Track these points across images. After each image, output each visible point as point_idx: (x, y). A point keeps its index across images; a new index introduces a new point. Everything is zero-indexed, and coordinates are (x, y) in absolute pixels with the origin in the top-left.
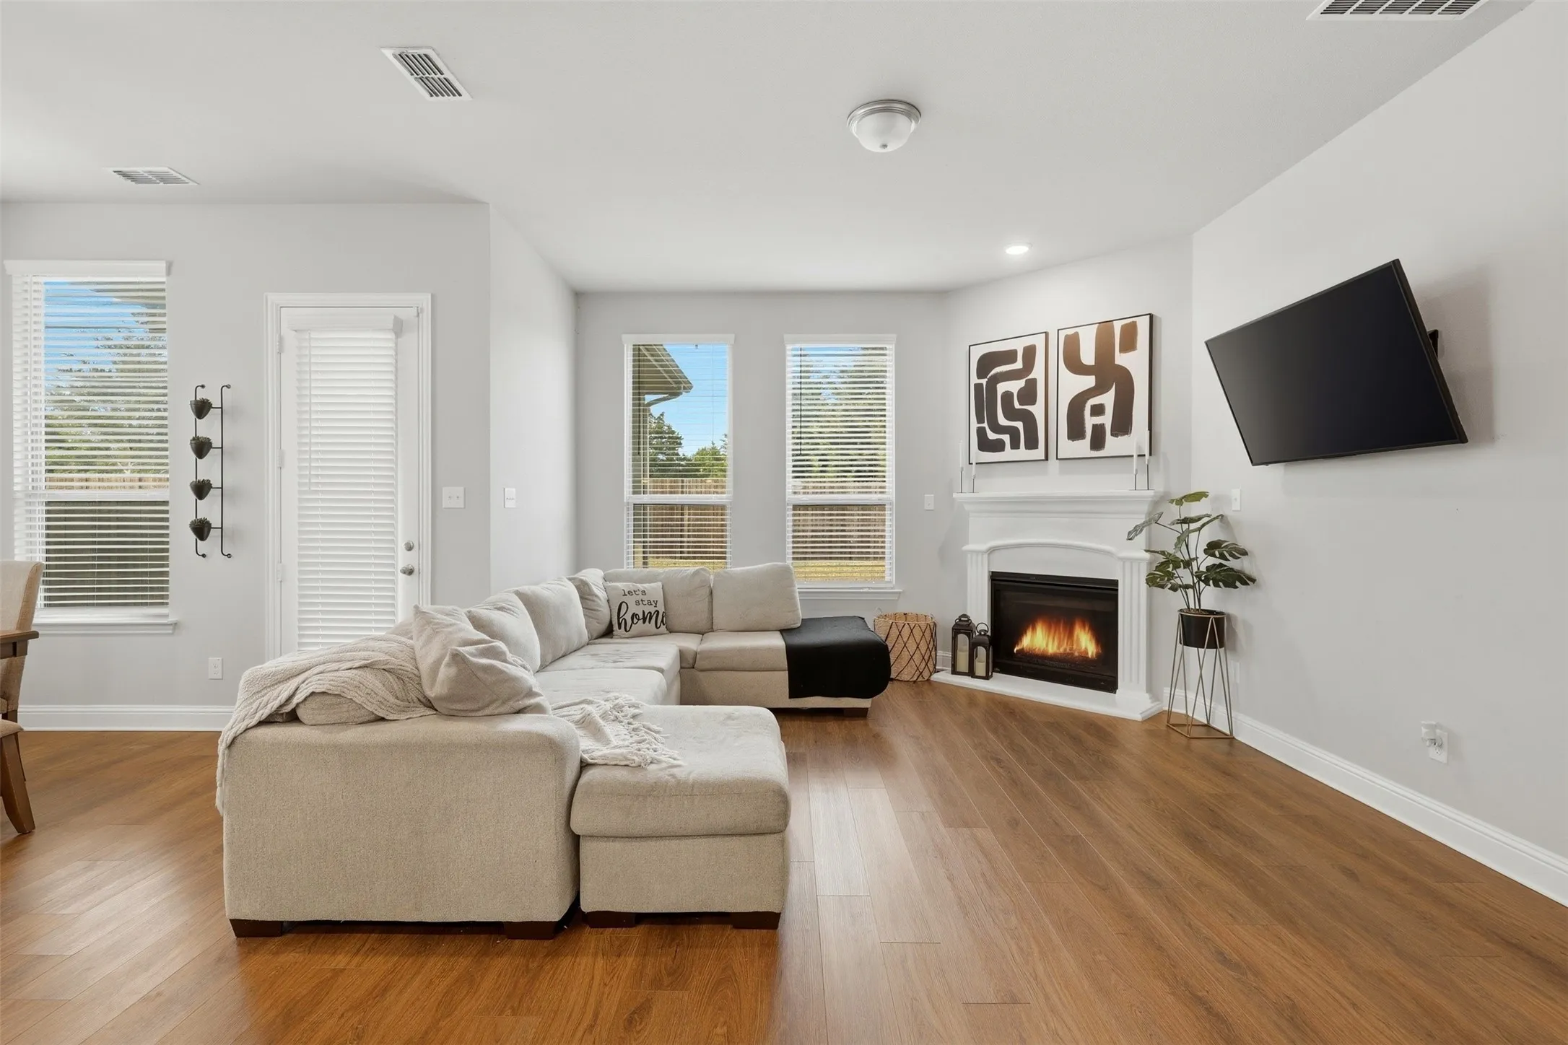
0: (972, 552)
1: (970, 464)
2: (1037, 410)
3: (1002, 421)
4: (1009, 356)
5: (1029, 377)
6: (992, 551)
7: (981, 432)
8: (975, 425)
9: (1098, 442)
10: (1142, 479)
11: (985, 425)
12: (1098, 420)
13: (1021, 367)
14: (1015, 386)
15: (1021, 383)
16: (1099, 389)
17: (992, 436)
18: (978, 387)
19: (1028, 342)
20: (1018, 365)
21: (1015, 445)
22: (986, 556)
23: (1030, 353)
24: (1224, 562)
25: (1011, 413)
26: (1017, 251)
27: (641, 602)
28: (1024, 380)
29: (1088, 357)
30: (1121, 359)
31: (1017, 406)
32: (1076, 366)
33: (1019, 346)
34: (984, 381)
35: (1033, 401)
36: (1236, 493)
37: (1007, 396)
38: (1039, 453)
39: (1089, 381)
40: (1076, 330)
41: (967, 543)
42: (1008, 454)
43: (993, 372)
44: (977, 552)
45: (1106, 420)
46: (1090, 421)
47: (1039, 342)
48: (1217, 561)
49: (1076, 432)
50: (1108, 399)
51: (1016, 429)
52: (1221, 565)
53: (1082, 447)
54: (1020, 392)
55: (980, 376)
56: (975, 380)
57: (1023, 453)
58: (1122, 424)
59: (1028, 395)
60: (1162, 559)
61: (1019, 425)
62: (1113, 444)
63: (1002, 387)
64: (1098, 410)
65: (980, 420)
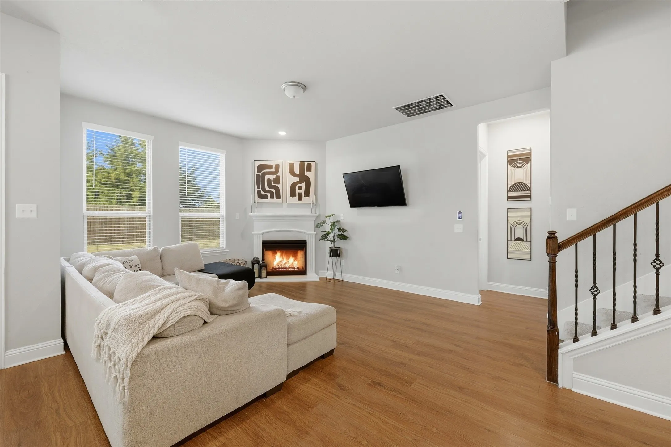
0: (255, 234)
1: (254, 203)
2: (280, 186)
3: (267, 188)
4: (270, 167)
5: (277, 175)
6: (263, 234)
7: (259, 192)
8: (256, 189)
9: (300, 198)
10: (313, 210)
11: (261, 189)
12: (300, 191)
14: (272, 177)
15: (274, 177)
16: (301, 182)
17: (263, 193)
18: (258, 176)
19: (277, 163)
20: (273, 170)
21: (272, 197)
22: (261, 235)
23: (277, 167)
24: (343, 233)
25: (270, 186)
26: (282, 133)
27: (132, 266)
28: (275, 176)
29: (297, 171)
30: (307, 174)
31: (273, 184)
32: (293, 173)
33: (274, 164)
34: (260, 174)
35: (278, 183)
36: (342, 215)
37: (269, 181)
38: (280, 201)
39: (297, 179)
40: (293, 162)
41: (254, 231)
42: (269, 200)
43: (262, 172)
44: (257, 234)
45: (303, 191)
46: (298, 192)
47: (280, 164)
48: (341, 233)
49: (293, 194)
50: (303, 185)
51: (273, 192)
52: (342, 234)
53: (295, 199)
54: (274, 179)
55: (258, 172)
56: (256, 173)
57: (275, 200)
58: (307, 194)
59: (277, 180)
60: (324, 233)
61: (274, 190)
62: (305, 199)
63: (267, 177)
64: (300, 188)
65: (258, 187)
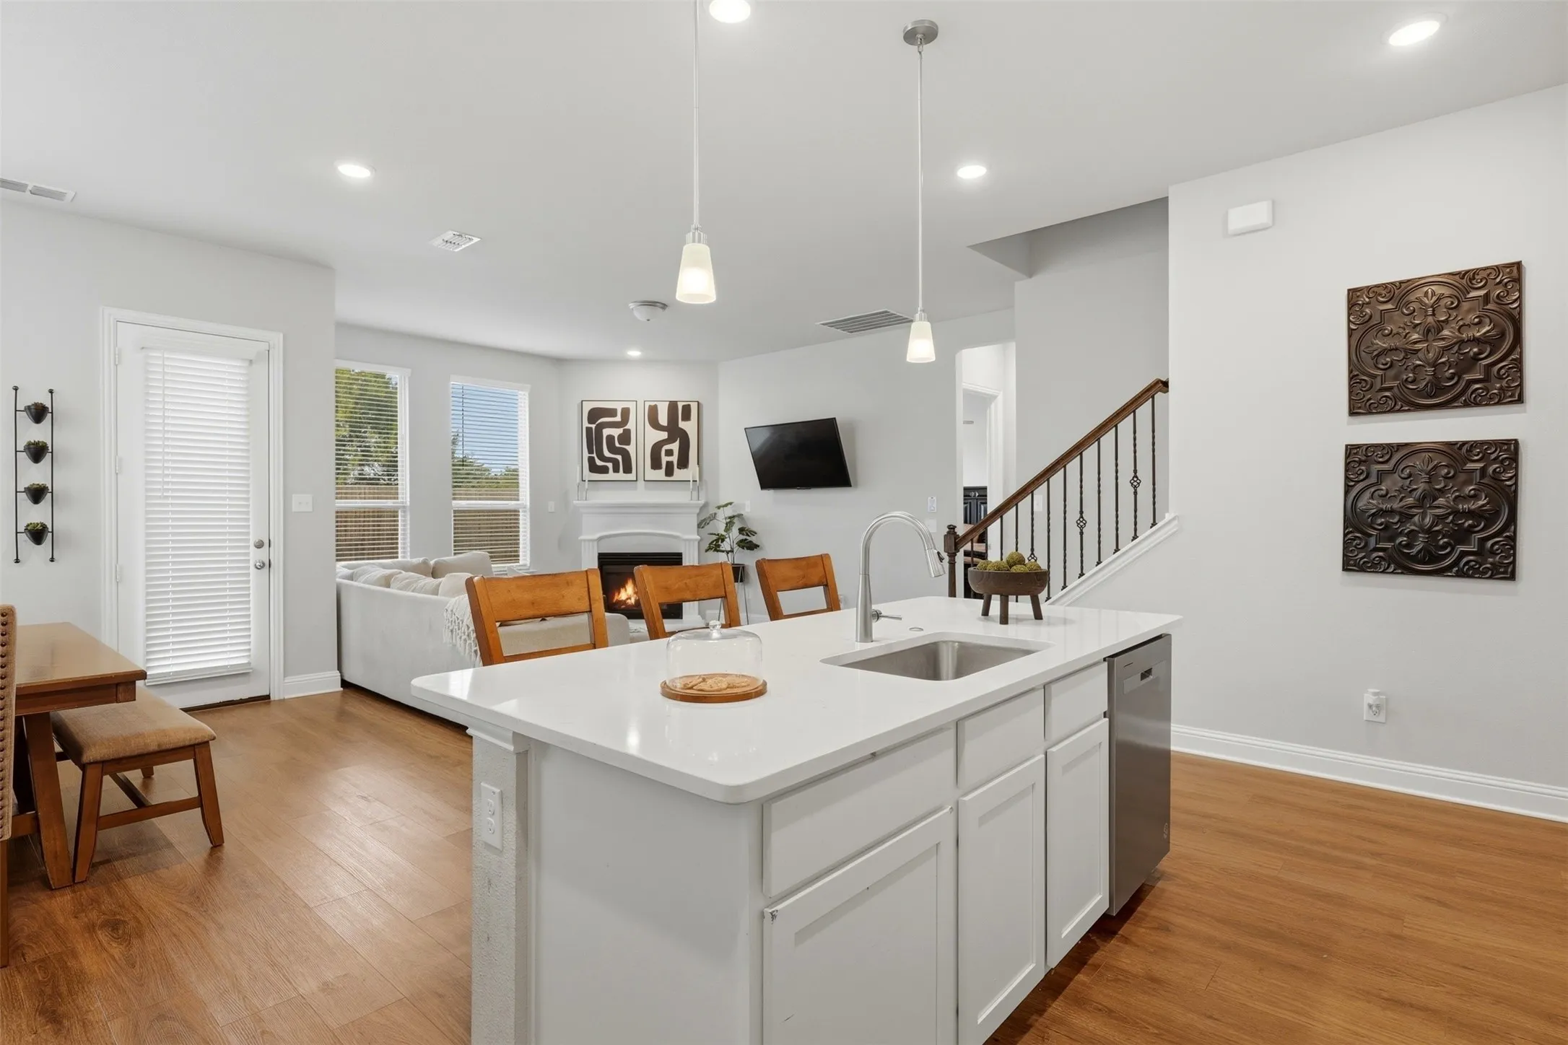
0: (585, 540)
1: (583, 480)
2: (631, 448)
3: (607, 453)
4: (612, 412)
5: (626, 428)
6: (600, 539)
7: (591, 460)
8: (586, 455)
9: (669, 472)
10: (695, 494)
11: (594, 455)
12: (670, 459)
13: (620, 420)
14: (616, 432)
15: (620, 431)
16: (670, 440)
17: (599, 463)
18: (589, 430)
19: (625, 405)
20: (618, 419)
21: (616, 470)
22: (596, 543)
23: (626, 412)
24: (748, 538)
25: (612, 449)
26: (634, 353)
28: (622, 429)
29: (663, 419)
30: (682, 424)
31: (617, 445)
32: (655, 423)
33: (619, 407)
34: (593, 426)
35: (628, 443)
36: (748, 503)
37: (610, 438)
38: (632, 476)
39: (664, 435)
40: (655, 403)
41: (582, 535)
42: (611, 475)
43: (599, 421)
44: (589, 541)
45: (674, 459)
46: (665, 459)
47: (632, 406)
48: (744, 537)
49: (656, 464)
50: (675, 446)
51: (617, 460)
52: (746, 539)
53: (660, 474)
54: (619, 436)
55: (589, 423)
56: (586, 424)
57: (621, 475)
58: (683, 463)
59: (625, 438)
60: (715, 537)
61: (619, 457)
62: (679, 474)
63: (606, 432)
64: (669, 453)
65: (590, 451)
